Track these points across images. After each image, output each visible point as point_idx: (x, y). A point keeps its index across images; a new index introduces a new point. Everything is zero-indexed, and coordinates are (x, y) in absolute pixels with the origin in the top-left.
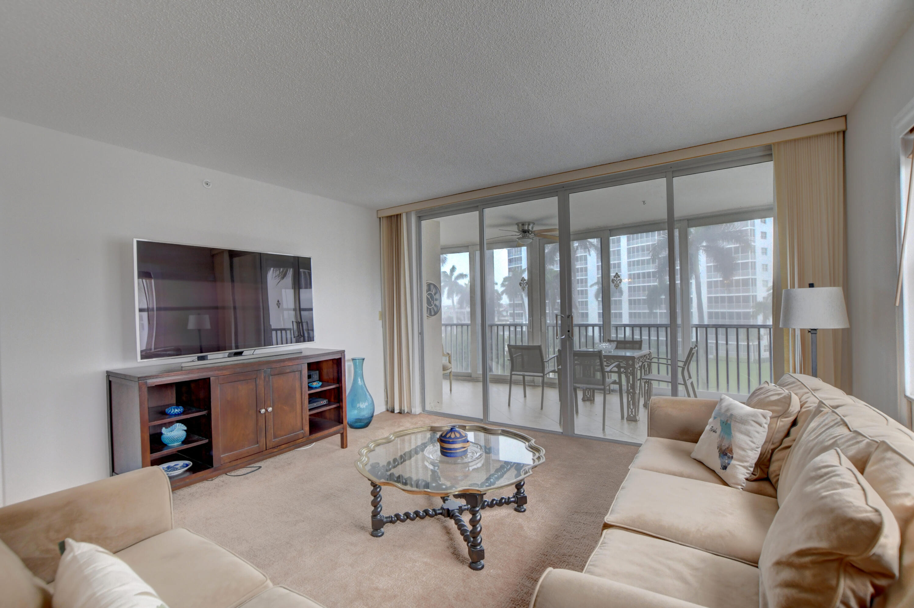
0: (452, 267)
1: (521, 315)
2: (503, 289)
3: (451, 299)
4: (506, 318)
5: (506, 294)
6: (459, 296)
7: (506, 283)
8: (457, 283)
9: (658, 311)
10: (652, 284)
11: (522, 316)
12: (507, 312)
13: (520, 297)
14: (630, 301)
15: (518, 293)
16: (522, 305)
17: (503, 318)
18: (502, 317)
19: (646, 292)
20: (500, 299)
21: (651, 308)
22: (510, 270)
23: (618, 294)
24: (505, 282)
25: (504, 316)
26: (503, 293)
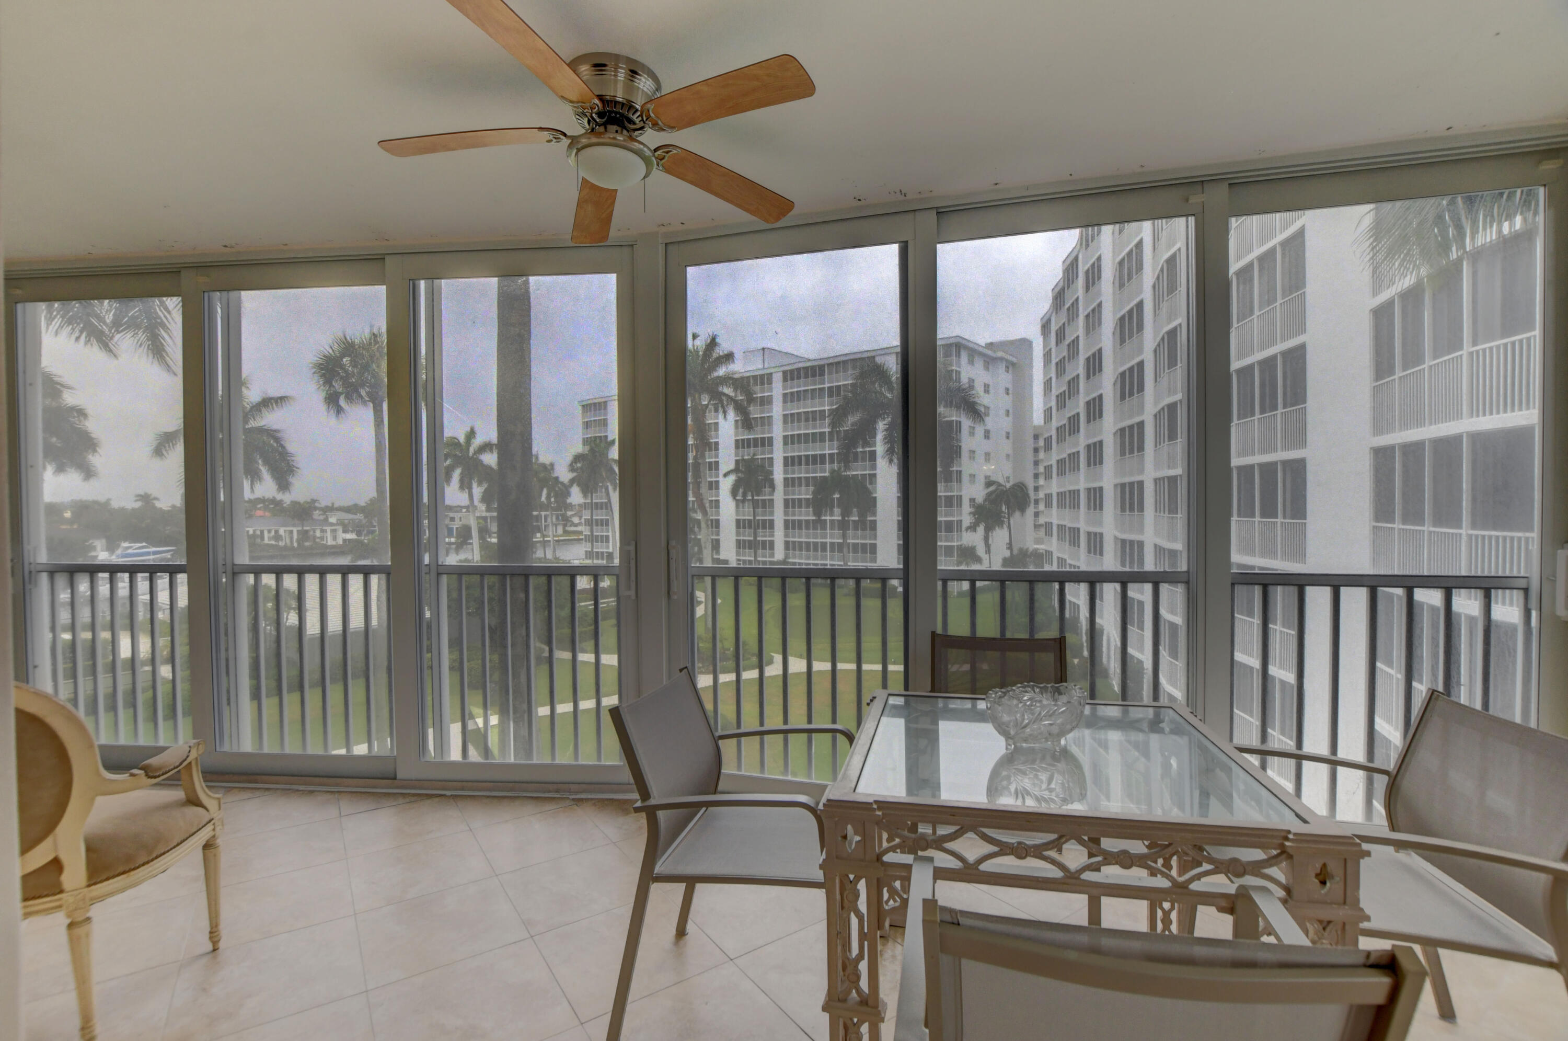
0: (469, 429)
1: (605, 523)
2: (571, 475)
3: (467, 490)
4: (579, 528)
5: (579, 485)
6: (485, 485)
7: (579, 465)
8: (481, 461)
9: (828, 518)
10: (818, 475)
11: (607, 525)
12: (580, 517)
13: (604, 490)
14: (786, 502)
15: (600, 484)
16: (608, 506)
17: (573, 529)
18: (571, 526)
19: (811, 488)
20: (569, 494)
21: (818, 513)
22: (586, 441)
23: (767, 490)
24: (576, 463)
25: (576, 525)
26: (572, 481)
